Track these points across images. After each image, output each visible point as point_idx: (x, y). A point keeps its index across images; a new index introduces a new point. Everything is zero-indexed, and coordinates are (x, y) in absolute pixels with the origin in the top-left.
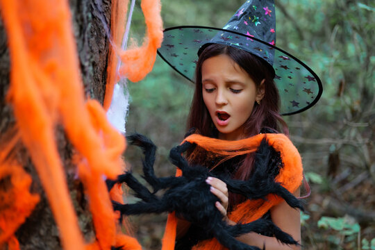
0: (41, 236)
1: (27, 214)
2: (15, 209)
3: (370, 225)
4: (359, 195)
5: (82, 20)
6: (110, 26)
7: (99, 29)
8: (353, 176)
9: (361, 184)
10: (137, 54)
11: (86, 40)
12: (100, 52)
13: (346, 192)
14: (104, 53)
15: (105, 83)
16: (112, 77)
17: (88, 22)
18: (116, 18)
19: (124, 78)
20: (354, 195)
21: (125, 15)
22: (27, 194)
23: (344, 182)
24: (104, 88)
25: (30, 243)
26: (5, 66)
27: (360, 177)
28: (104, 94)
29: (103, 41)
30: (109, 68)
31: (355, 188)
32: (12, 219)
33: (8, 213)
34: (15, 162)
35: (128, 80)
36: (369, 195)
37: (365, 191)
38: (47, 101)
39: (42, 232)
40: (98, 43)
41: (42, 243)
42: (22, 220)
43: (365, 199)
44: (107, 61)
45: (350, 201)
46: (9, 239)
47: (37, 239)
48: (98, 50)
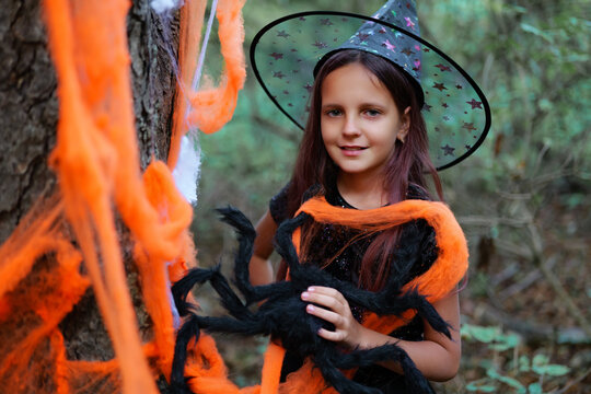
0: (90, 331)
1: (76, 301)
2: (60, 294)
3: (543, 346)
4: (530, 302)
5: (147, 54)
6: (178, 57)
7: (163, 64)
8: (521, 274)
9: (534, 285)
10: (212, 96)
11: (151, 79)
12: (164, 93)
13: (511, 297)
14: (170, 95)
15: (170, 135)
16: (179, 126)
17: (153, 57)
18: (186, 48)
19: (193, 128)
20: (521, 301)
21: (197, 44)
22: (77, 275)
23: (508, 283)
24: (169, 141)
25: (77, 339)
26: (52, 113)
27: (533, 275)
28: (169, 149)
29: (168, 79)
30: (175, 115)
31: (524, 291)
32: (57, 306)
33: (51, 298)
34: (61, 235)
35: (199, 130)
36: (544, 302)
37: (539, 297)
38: (104, 164)
39: (92, 325)
40: (162, 81)
41: (92, 340)
42: (69, 308)
43: (538, 308)
44: (172, 105)
45: (515, 311)
46: (52, 332)
47: (86, 334)
48: (161, 91)
